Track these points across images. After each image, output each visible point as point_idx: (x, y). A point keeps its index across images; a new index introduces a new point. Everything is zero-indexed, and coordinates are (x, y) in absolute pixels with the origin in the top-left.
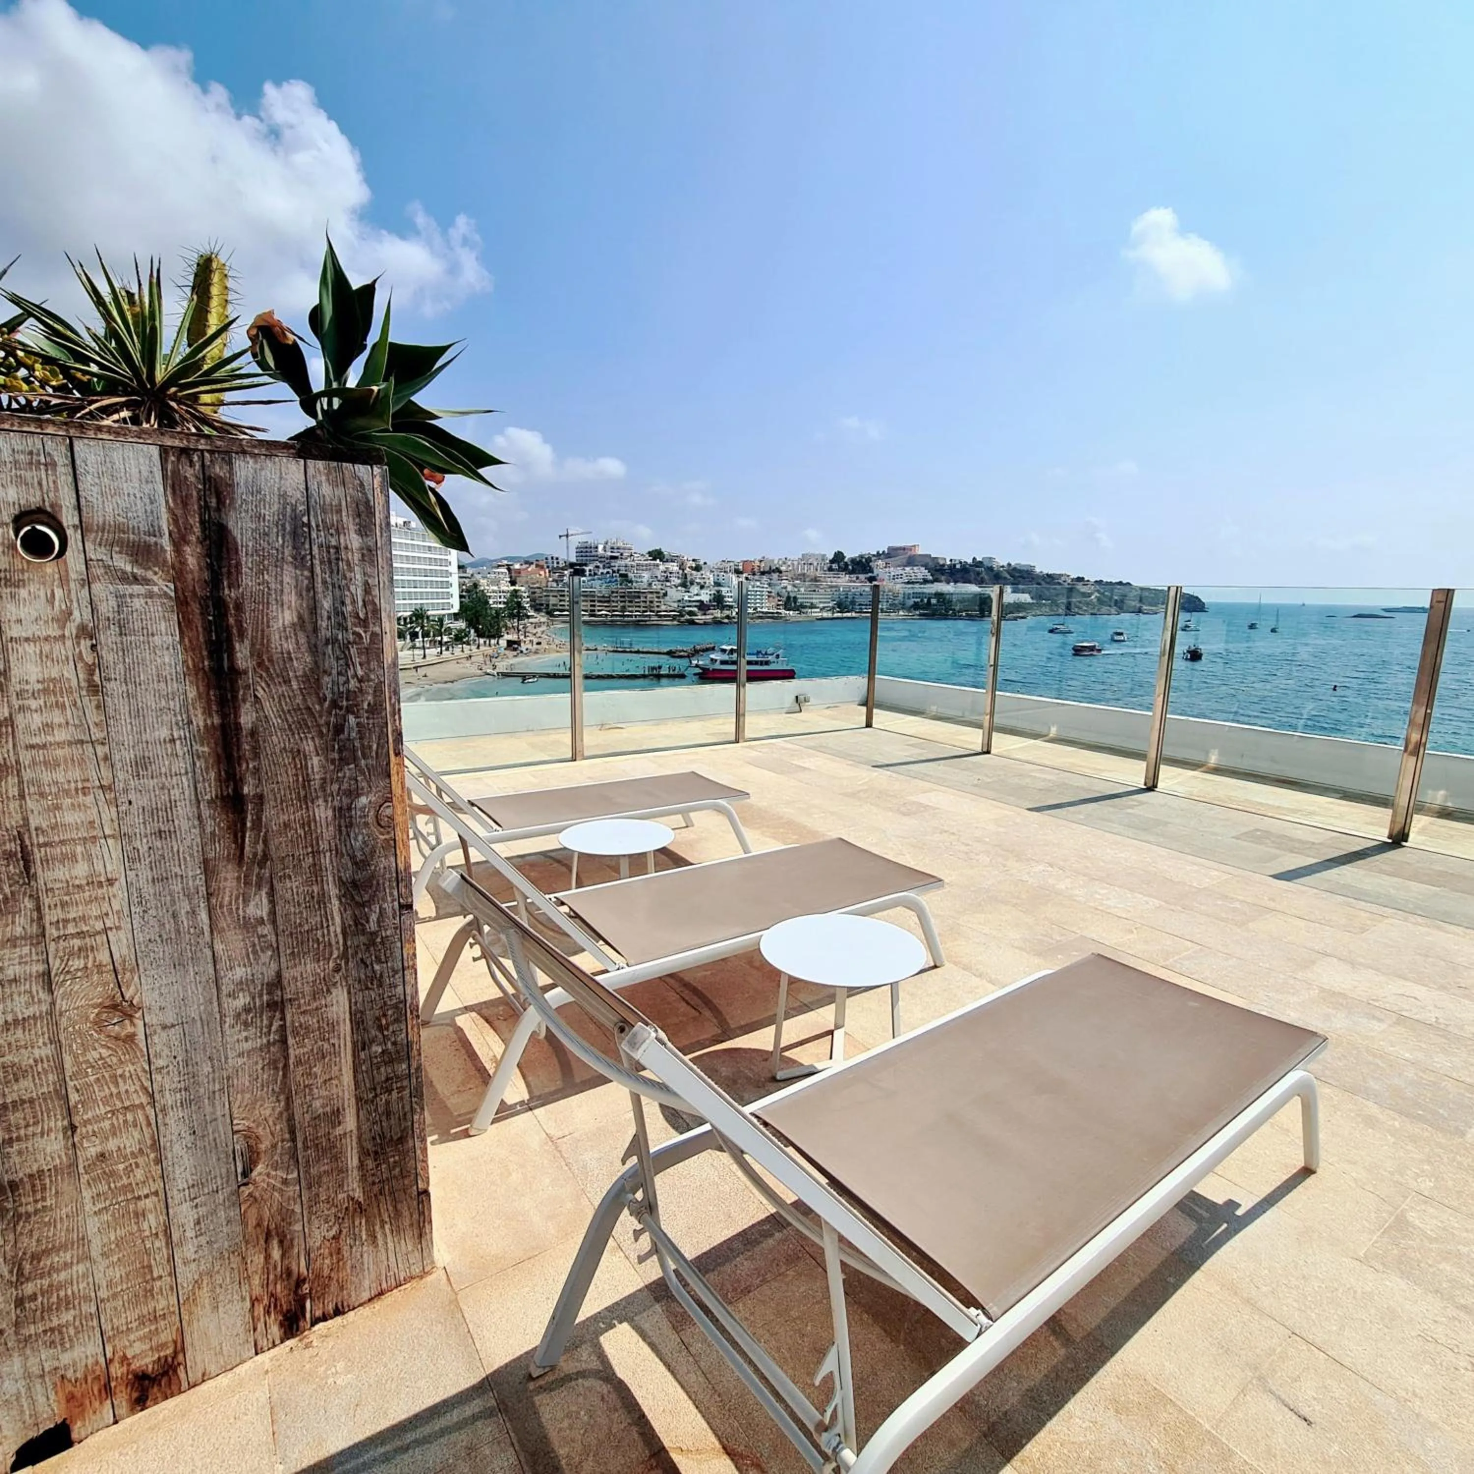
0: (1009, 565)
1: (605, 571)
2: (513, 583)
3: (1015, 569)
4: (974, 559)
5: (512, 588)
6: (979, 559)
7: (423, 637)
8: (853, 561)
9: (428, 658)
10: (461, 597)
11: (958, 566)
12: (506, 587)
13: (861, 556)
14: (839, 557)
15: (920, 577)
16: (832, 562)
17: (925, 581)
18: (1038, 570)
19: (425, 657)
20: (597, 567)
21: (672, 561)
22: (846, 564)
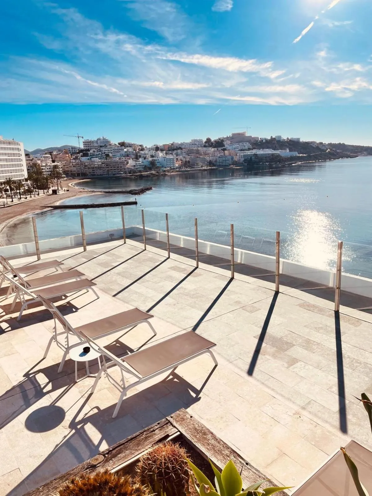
0: (288, 138)
1: (98, 153)
2: (53, 161)
3: (290, 140)
4: (272, 137)
5: (53, 164)
6: (274, 137)
7: (11, 191)
8: (215, 141)
9: (14, 202)
10: (28, 170)
11: (264, 141)
12: (50, 163)
13: (220, 139)
14: (209, 140)
15: (247, 147)
16: (206, 142)
17: (249, 149)
18: (301, 140)
19: (12, 201)
20: (94, 151)
21: (130, 147)
22: (212, 143)
